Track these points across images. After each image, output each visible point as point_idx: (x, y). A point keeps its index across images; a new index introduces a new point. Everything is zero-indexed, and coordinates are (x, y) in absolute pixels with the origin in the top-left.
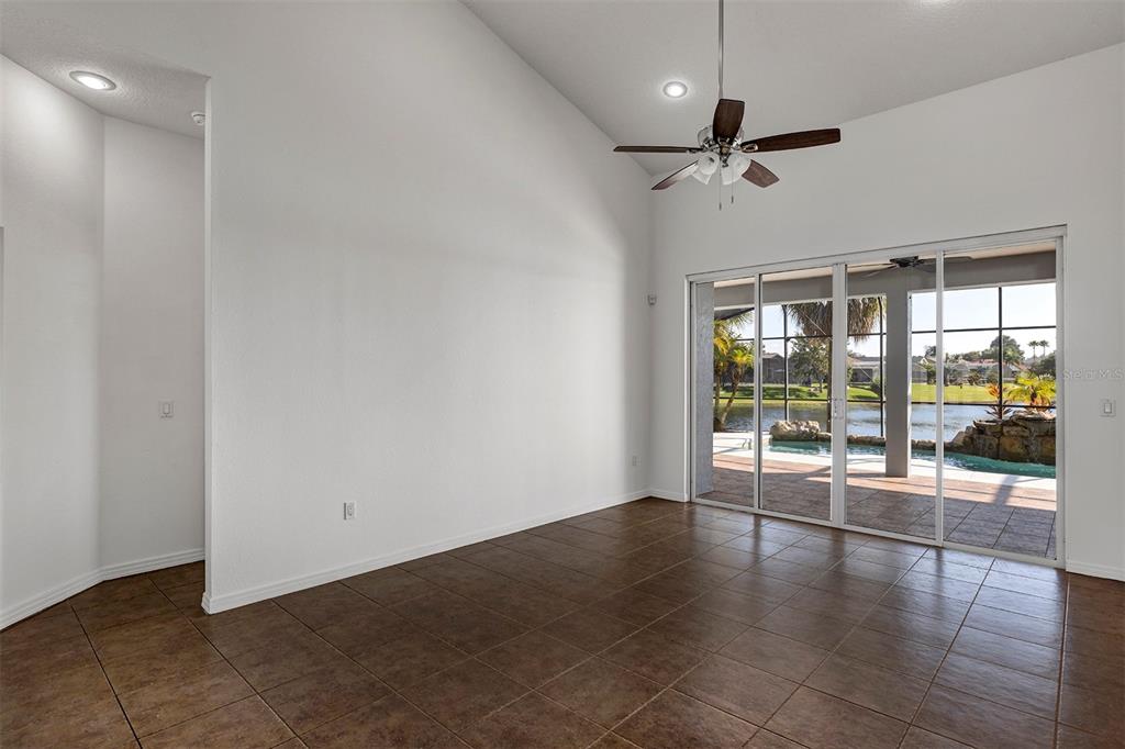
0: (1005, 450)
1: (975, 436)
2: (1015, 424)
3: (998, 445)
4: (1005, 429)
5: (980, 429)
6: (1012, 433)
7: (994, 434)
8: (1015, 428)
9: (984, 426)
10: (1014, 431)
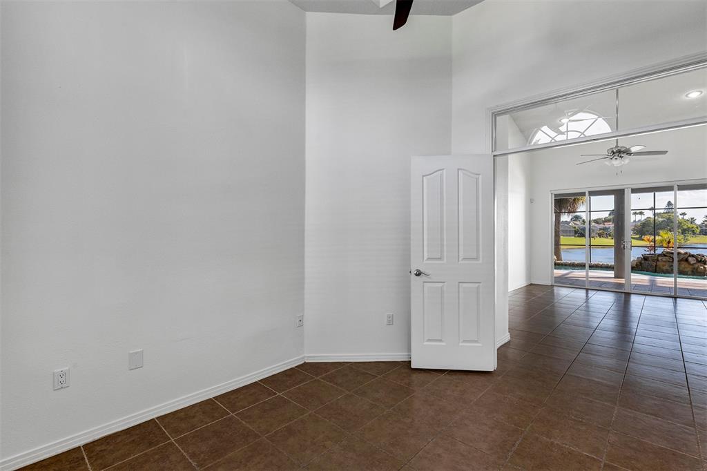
0: (660, 268)
1: (643, 262)
2: (665, 256)
3: (656, 266)
4: (660, 258)
5: (645, 258)
6: (664, 260)
7: (653, 261)
8: (665, 257)
9: (648, 257)
10: (664, 259)
